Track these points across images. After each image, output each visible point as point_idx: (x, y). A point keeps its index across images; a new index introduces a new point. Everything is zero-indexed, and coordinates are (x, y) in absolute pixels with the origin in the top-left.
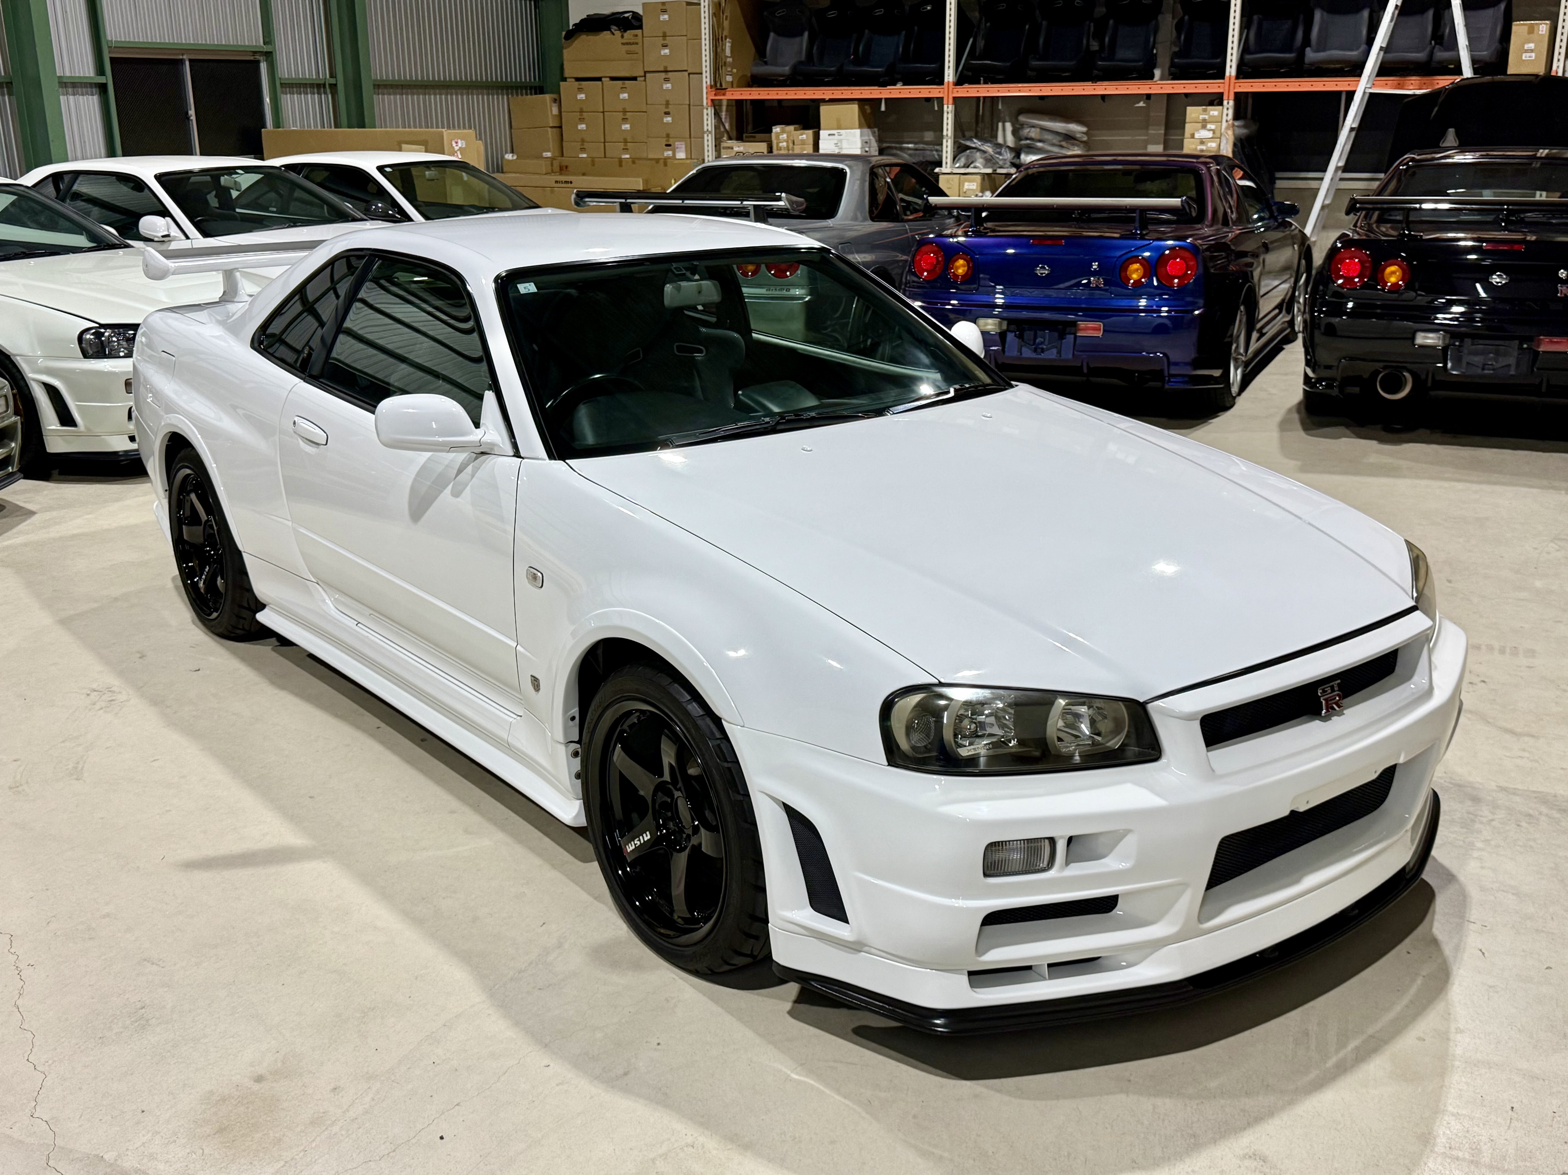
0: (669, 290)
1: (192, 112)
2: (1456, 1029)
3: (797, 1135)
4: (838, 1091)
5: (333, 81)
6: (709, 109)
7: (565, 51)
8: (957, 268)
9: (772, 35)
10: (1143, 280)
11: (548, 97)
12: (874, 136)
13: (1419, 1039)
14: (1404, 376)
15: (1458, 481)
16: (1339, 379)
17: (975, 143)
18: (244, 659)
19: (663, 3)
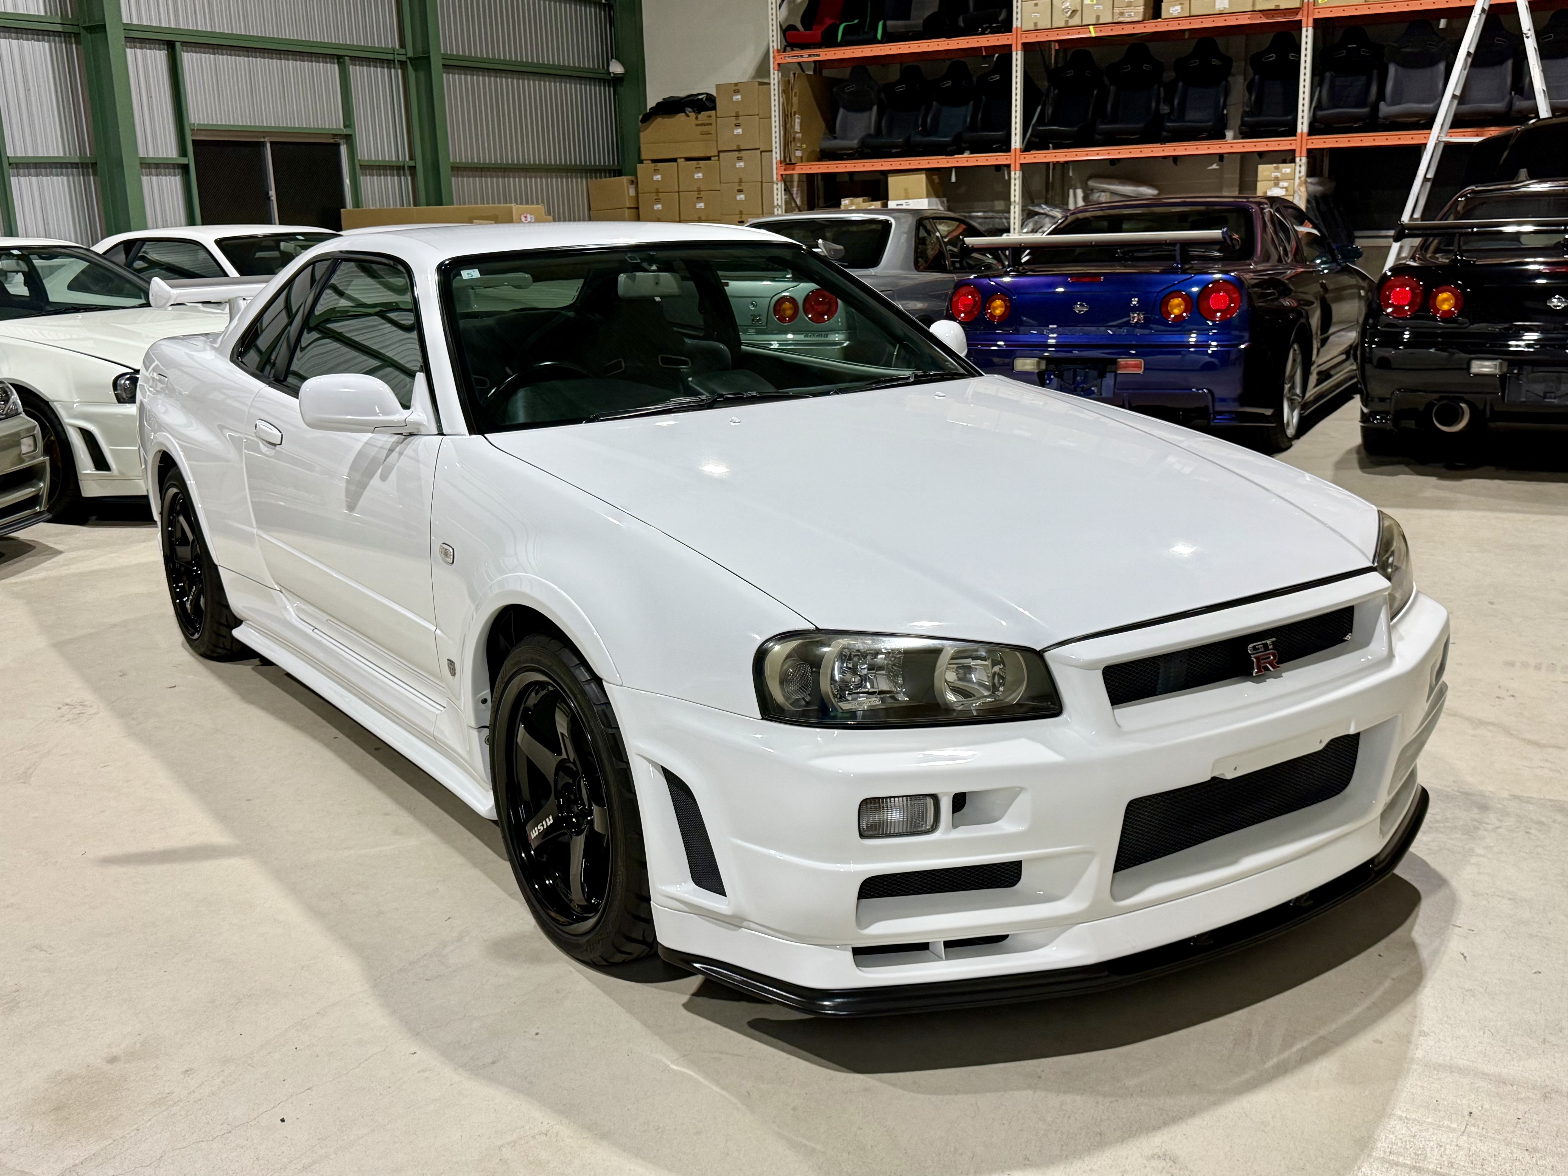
0: (623, 279)
1: (272, 193)
2: (1420, 1032)
3: (661, 1125)
4: (717, 1083)
5: (412, 163)
6: (779, 184)
7: (642, 134)
8: (995, 308)
9: (841, 110)
10: (1184, 314)
11: (624, 179)
12: (942, 206)
13: (1376, 1041)
14: (1461, 407)
15: (1517, 512)
16: (1392, 412)
17: (1043, 209)
18: (221, 677)
19: (736, 84)
